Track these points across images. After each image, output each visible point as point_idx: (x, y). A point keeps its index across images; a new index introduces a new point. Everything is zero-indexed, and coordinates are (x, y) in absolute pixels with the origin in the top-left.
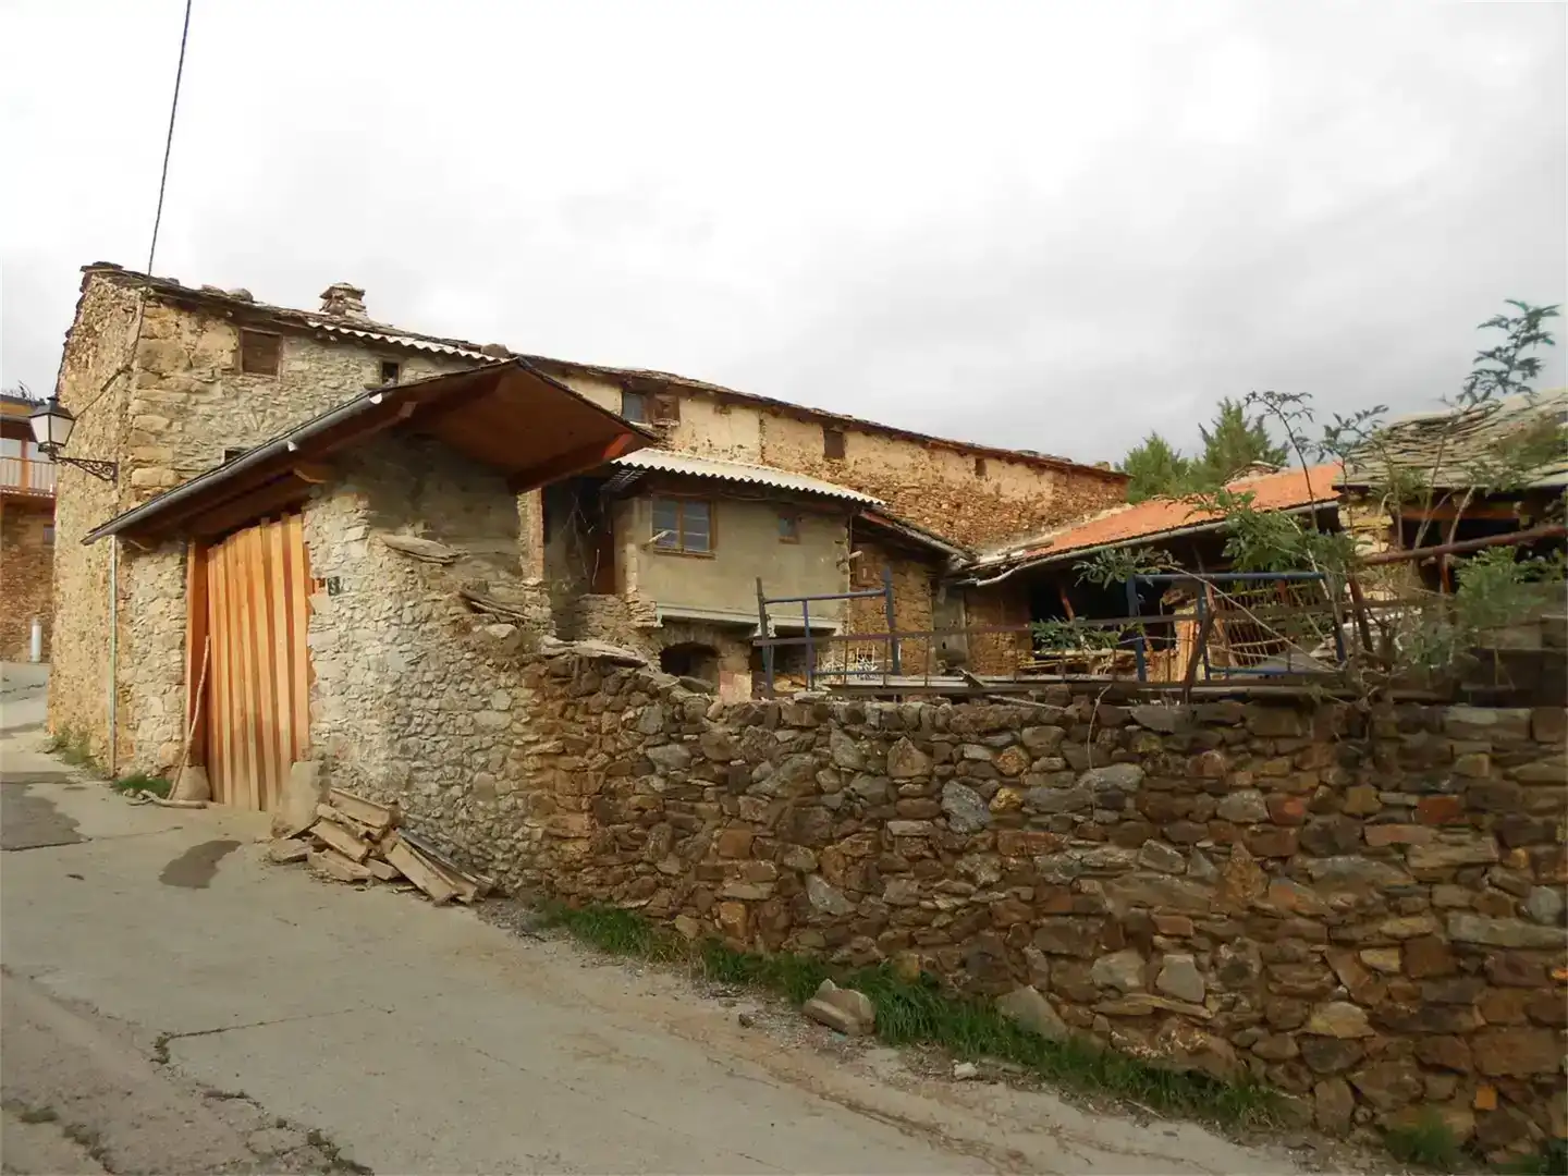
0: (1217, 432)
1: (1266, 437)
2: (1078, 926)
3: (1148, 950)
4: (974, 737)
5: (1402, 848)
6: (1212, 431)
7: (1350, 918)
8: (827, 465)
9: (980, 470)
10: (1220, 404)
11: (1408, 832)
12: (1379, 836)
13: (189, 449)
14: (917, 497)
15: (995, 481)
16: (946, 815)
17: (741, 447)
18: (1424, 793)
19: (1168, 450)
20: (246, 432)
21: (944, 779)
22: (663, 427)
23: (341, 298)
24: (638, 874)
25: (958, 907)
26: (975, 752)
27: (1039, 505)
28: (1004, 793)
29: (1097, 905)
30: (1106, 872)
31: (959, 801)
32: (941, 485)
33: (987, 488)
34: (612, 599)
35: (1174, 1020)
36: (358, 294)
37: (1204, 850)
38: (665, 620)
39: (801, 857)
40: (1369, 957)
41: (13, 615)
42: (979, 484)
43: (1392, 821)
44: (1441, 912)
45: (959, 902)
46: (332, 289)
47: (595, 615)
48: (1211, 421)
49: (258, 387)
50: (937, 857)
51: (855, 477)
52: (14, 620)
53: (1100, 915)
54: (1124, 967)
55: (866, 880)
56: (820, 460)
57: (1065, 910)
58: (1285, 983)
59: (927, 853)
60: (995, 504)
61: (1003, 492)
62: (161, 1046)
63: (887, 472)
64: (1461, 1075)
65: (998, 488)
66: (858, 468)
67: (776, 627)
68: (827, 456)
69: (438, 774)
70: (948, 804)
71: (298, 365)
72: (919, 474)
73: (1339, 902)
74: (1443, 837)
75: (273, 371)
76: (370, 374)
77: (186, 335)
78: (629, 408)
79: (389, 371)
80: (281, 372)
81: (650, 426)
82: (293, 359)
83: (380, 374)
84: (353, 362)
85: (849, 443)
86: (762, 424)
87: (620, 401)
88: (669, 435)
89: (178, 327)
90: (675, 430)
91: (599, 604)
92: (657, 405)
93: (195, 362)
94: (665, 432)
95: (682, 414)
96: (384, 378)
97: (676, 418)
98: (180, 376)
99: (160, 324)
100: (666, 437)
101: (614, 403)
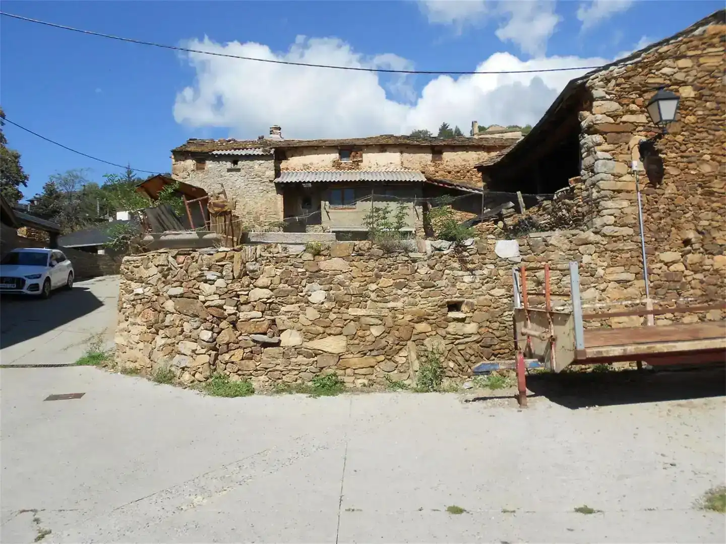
8: (433, 164)
17: (391, 163)
22: (356, 161)
34: (317, 226)
49: (200, 174)
51: (447, 168)
56: (429, 163)
63: (464, 163)
66: (448, 163)
68: (433, 160)
71: (210, 166)
75: (204, 169)
76: (229, 165)
77: (182, 162)
78: (342, 156)
79: (235, 163)
80: (206, 169)
81: (351, 162)
82: (209, 164)
83: (232, 164)
84: (224, 162)
85: (444, 153)
86: (402, 153)
87: (338, 154)
88: (359, 164)
89: (181, 160)
90: (361, 161)
91: (312, 228)
92: (353, 154)
93: (185, 170)
94: (357, 164)
95: (364, 155)
96: (234, 165)
97: (361, 156)
98: (181, 174)
99: (176, 161)
100: (358, 165)
101: (335, 156)
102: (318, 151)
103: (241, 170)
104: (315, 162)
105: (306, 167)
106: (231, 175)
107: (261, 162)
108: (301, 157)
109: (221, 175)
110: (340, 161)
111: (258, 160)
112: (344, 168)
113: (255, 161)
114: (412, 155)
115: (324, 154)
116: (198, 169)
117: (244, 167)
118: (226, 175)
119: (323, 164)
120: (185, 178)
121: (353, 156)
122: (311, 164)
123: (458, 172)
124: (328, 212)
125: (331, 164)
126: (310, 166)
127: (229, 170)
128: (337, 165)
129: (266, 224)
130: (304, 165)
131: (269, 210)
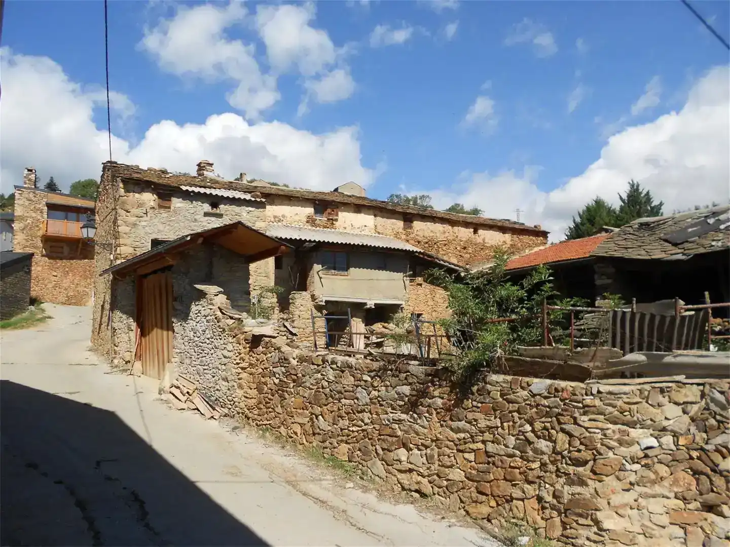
0: (627, 197)
1: (651, 199)
2: (390, 439)
3: (409, 450)
4: (367, 373)
5: (476, 420)
6: (625, 196)
7: (462, 442)
8: (404, 232)
9: (475, 232)
10: (629, 183)
11: (478, 415)
12: (470, 416)
13: (137, 239)
14: (445, 245)
15: (482, 237)
16: (357, 399)
17: (366, 226)
18: (482, 403)
19: (606, 204)
20: (159, 231)
21: (357, 386)
22: (332, 219)
23: (204, 167)
24: (270, 412)
25: (359, 430)
26: (366, 378)
27: (504, 247)
28: (373, 392)
29: (395, 433)
30: (400, 421)
31: (362, 394)
32: (457, 239)
33: (479, 240)
34: (304, 293)
35: (414, 472)
36: (211, 165)
37: (425, 416)
38: (327, 302)
39: (317, 410)
40: (466, 455)
41: (85, 287)
42: (475, 238)
43: (473, 411)
44: (484, 442)
45: (359, 429)
46: (201, 163)
47: (297, 300)
48: (624, 191)
49: (164, 214)
50: (354, 414)
51: (417, 237)
52: (85, 289)
53: (396, 437)
54: (402, 453)
55: (334, 420)
56: (401, 230)
57: (387, 434)
58: (444, 462)
59: (351, 412)
60: (483, 247)
61: (486, 241)
62: (98, 463)
63: (432, 234)
64: (487, 495)
65: (484, 240)
66: (418, 233)
67: (375, 304)
68: (404, 229)
69: (211, 372)
70: (358, 395)
71: (179, 205)
72: (447, 234)
73: (459, 437)
74: (487, 418)
75: (169, 208)
76: (207, 207)
77: (137, 195)
78: (317, 212)
79: (214, 205)
80: (172, 208)
81: (326, 219)
82: (177, 203)
83: (210, 207)
84: (200, 203)
85: (415, 222)
86: (375, 216)
87: (313, 209)
88: (334, 222)
89: (134, 192)
90: (336, 220)
91: (299, 296)
92: (329, 210)
93: (140, 205)
94: (332, 221)
95: (340, 213)
96: (212, 209)
97: (337, 215)
98: (134, 211)
99: (127, 191)
100: (333, 224)
101: (310, 210)
102: (292, 203)
103: (224, 216)
104: (288, 215)
105: (278, 219)
106: (210, 222)
107: (250, 209)
108: (273, 206)
109: (195, 220)
110: (314, 217)
111: (247, 207)
112: (319, 226)
113: (242, 207)
114: (385, 219)
115: (299, 206)
116: (160, 207)
117: (228, 213)
118: (201, 220)
119: (297, 218)
120: (142, 217)
121: (329, 213)
122: (283, 216)
123: (427, 243)
124: (321, 278)
125: (305, 220)
126: (282, 219)
127: (206, 214)
128: (311, 221)
129: (255, 288)
130: (275, 217)
131: (259, 271)
